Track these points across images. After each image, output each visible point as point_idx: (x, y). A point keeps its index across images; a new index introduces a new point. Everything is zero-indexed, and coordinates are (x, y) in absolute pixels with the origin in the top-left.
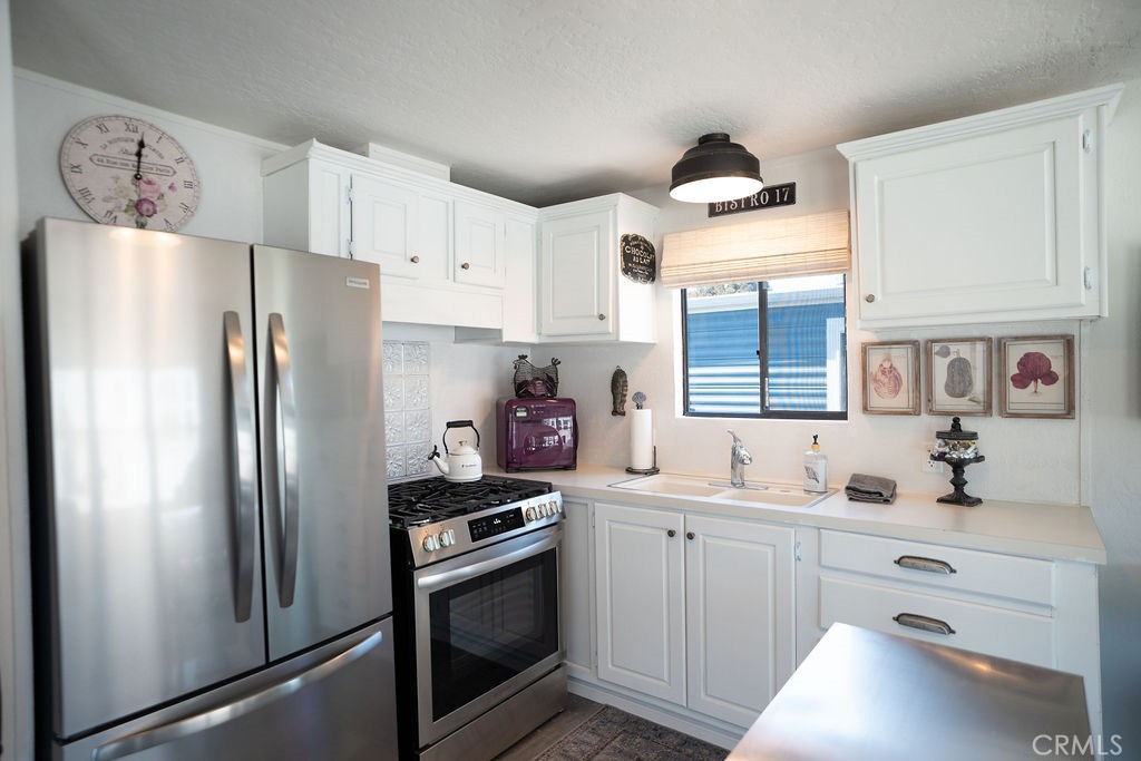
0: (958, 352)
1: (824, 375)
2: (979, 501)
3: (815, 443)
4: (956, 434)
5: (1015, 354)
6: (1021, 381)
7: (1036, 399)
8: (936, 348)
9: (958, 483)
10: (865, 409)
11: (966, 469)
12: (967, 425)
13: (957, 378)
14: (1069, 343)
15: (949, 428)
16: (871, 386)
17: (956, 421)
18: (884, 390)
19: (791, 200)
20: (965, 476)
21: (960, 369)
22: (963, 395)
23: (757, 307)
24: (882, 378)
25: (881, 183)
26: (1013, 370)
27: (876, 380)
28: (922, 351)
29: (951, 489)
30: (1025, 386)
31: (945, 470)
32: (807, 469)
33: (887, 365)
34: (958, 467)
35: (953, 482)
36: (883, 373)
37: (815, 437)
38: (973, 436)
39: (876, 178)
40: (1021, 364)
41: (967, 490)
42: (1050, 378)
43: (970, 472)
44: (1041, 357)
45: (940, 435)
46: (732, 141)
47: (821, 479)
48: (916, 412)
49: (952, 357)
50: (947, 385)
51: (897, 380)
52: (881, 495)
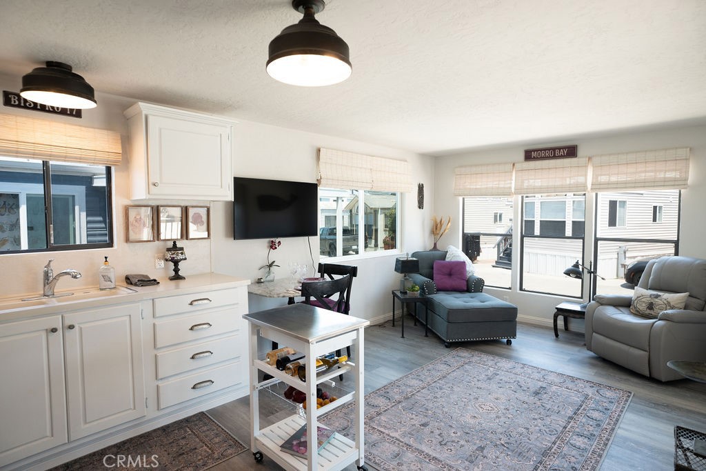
0: (169, 212)
3: (106, 261)
4: (174, 248)
5: (191, 212)
8: (161, 209)
9: (177, 270)
10: (127, 240)
11: (179, 264)
12: (179, 245)
14: (208, 209)
15: (171, 246)
16: (130, 228)
17: (175, 242)
18: (137, 230)
19: (78, 115)
20: (179, 267)
24: (136, 224)
26: (190, 220)
27: (132, 225)
29: (174, 273)
31: (172, 265)
33: (138, 217)
35: (174, 270)
36: (136, 221)
37: (106, 258)
38: (182, 249)
40: (193, 217)
41: (180, 273)
42: (202, 223)
43: (181, 265)
44: (199, 214)
45: (166, 249)
46: (73, 72)
47: (113, 281)
48: (154, 241)
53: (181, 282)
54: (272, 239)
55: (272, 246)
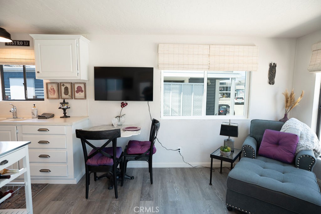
0: (66, 85)
1: (43, 90)
2: (69, 117)
3: (34, 106)
4: (64, 103)
5: (76, 86)
6: (77, 92)
7: (80, 95)
8: (62, 84)
9: (65, 113)
10: (48, 98)
11: (66, 110)
12: (66, 101)
13: (66, 91)
14: (85, 84)
15: (62, 102)
16: (49, 93)
17: (64, 100)
18: (52, 94)
19: (29, 45)
20: (66, 112)
21: (66, 89)
22: (67, 95)
23: (23, 71)
24: (51, 91)
25: (40, 45)
26: (76, 89)
27: (50, 91)
28: (59, 85)
29: (63, 115)
30: (78, 93)
31: (62, 111)
32: (32, 112)
33: (52, 88)
34: (64, 110)
35: (64, 113)
36: (51, 90)
37: (34, 105)
38: (67, 103)
39: (39, 44)
40: (77, 88)
41: (67, 115)
42: (82, 91)
43: (67, 111)
44: (80, 87)
45: (61, 103)
47: (35, 115)
48: (58, 99)
49: (65, 86)
50: (64, 93)
51: (54, 91)
52: (45, 117)
53: (67, 119)
54: (122, 101)
55: (123, 105)
